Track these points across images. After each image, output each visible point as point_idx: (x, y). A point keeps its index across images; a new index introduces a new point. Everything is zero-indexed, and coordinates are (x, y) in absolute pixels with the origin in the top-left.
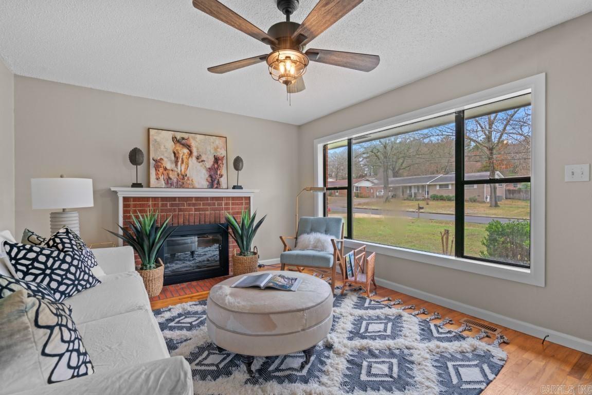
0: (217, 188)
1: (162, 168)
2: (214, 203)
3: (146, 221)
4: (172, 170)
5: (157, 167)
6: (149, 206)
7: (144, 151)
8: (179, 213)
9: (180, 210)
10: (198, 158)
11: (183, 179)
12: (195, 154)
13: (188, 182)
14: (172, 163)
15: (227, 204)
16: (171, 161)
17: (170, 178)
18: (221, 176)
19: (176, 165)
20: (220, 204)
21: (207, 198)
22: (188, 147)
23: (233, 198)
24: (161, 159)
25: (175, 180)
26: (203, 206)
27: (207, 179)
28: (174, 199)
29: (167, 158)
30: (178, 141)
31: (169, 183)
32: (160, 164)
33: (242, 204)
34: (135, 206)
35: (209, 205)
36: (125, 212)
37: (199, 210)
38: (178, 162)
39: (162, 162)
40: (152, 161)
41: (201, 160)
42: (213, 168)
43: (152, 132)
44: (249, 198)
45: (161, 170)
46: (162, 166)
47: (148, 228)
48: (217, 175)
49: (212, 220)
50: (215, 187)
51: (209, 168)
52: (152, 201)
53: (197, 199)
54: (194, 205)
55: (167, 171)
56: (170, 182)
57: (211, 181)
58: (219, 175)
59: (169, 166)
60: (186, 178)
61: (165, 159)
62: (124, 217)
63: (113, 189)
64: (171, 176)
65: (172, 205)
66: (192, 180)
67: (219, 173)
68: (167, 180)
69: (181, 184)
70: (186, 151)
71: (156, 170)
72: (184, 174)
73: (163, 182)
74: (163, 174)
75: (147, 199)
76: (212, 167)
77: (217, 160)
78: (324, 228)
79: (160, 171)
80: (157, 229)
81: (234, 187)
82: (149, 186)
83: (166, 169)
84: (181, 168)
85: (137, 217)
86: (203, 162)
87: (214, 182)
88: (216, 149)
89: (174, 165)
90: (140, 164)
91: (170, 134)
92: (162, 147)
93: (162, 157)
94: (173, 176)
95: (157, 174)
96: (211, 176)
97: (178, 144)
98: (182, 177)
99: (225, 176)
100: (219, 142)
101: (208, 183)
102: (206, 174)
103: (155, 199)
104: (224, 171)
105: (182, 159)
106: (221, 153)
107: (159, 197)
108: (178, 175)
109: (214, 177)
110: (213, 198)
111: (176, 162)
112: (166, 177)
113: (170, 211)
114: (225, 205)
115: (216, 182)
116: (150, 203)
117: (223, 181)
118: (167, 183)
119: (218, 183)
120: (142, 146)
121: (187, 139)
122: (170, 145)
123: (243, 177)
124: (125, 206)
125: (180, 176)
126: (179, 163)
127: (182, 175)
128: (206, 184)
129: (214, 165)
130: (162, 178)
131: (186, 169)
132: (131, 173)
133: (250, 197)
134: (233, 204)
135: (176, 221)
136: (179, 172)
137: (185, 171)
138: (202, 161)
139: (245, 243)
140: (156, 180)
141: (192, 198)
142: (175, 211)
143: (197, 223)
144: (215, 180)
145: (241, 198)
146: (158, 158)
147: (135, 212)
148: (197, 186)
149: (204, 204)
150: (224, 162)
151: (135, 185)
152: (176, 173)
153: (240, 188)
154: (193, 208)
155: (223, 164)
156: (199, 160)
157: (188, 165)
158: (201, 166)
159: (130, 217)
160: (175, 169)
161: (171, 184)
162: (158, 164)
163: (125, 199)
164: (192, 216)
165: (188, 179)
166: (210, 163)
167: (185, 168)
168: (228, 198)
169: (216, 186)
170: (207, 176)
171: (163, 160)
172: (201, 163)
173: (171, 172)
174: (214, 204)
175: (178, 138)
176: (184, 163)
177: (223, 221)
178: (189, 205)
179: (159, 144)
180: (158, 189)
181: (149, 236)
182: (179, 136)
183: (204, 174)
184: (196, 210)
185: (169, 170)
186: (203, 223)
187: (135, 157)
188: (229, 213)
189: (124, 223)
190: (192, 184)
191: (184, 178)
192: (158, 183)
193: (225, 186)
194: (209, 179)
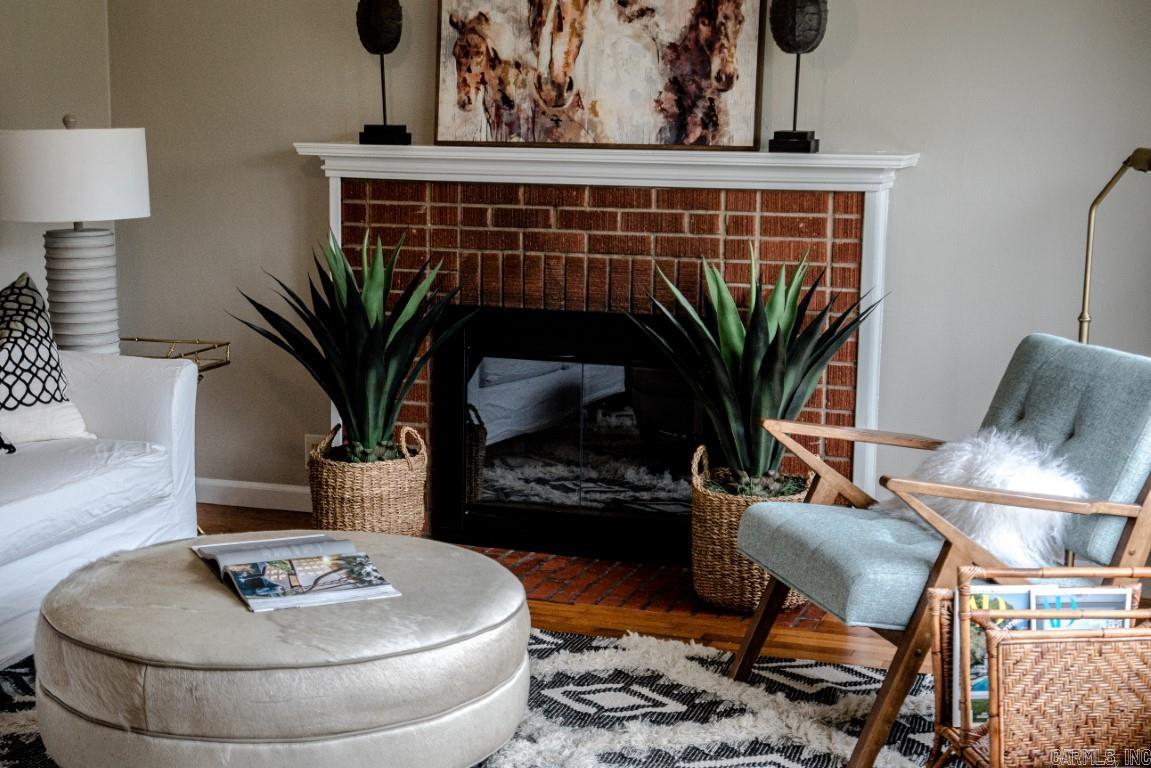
0: (702, 144)
1: (482, 59)
2: (677, 219)
4: (518, 65)
5: (464, 53)
6: (422, 219)
8: (528, 254)
9: (533, 242)
10: (623, 2)
11: (559, 101)
13: (578, 115)
14: (520, 31)
15: (739, 225)
16: (516, 21)
17: (508, 102)
18: (727, 82)
19: (535, 40)
20: (705, 225)
21: (642, 194)
23: (773, 198)
24: (482, 18)
25: (526, 107)
26: (627, 228)
27: (658, 102)
28: (508, 191)
29: (504, 12)
32: (474, 39)
33: (817, 227)
34: (379, 213)
35: (653, 223)
36: (349, 236)
37: (606, 245)
38: (542, 24)
39: (485, 29)
40: (447, 31)
41: (636, 8)
42: (690, 44)
45: (478, 65)
46: (483, 49)
48: (707, 76)
50: (692, 139)
51: (673, 46)
52: (433, 199)
53: (602, 194)
54: (586, 221)
55: (499, 71)
56: (506, 116)
57: (675, 110)
58: (718, 79)
59: (506, 41)
60: (569, 98)
61: (496, 18)
63: (305, 149)
64: (512, 90)
65: (502, 218)
66: (594, 110)
67: (716, 65)
68: (498, 108)
69: (549, 124)
71: (459, 65)
72: (560, 78)
73: (482, 117)
74: (483, 82)
75: (416, 188)
76: (684, 39)
79: (476, 69)
81: (777, 144)
83: (494, 61)
84: (554, 50)
86: (645, 20)
89: (525, 42)
90: (389, 48)
93: (484, 11)
95: (463, 84)
96: (676, 85)
98: (554, 94)
99: (745, 85)
101: (660, 120)
102: (655, 74)
103: (443, 189)
104: (741, 57)
105: (558, 7)
107: (455, 184)
108: (539, 87)
109: (692, 88)
110: (670, 195)
111: (536, 26)
112: (493, 94)
113: (495, 240)
114: (728, 232)
115: (699, 114)
116: (427, 205)
117: (736, 109)
118: (496, 123)
119: (711, 120)
124: (350, 213)
125: (547, 87)
126: (547, 30)
127: (553, 83)
128: (649, 123)
129: (693, 27)
130: (478, 99)
131: (572, 55)
133: (863, 194)
134: (769, 228)
135: (513, 286)
136: (544, 70)
137: (567, 65)
138: (642, 13)
140: (457, 110)
141: (580, 188)
142: (511, 241)
143: (599, 306)
144: (694, 105)
145: (816, 199)
146: (472, 14)
148: (613, 133)
149: (630, 222)
150: (748, 6)
151: (374, 135)
152: (531, 78)
154: (585, 234)
155: (740, 21)
156: (628, 11)
157: (578, 33)
158: (637, 37)
160: (530, 58)
161: (510, 125)
162: (468, 37)
163: (351, 187)
165: (578, 103)
166: (676, 19)
167: (567, 53)
169: (696, 133)
170: (660, 84)
171: (487, 20)
172: (637, 24)
173: (512, 72)
174: (675, 223)
176: (567, 28)
178: (567, 220)
183: (650, 80)
184: (595, 244)
185: (507, 63)
186: (623, 306)
190: (593, 126)
191: (560, 95)
192: (466, 121)
193: (744, 136)
194: (669, 99)
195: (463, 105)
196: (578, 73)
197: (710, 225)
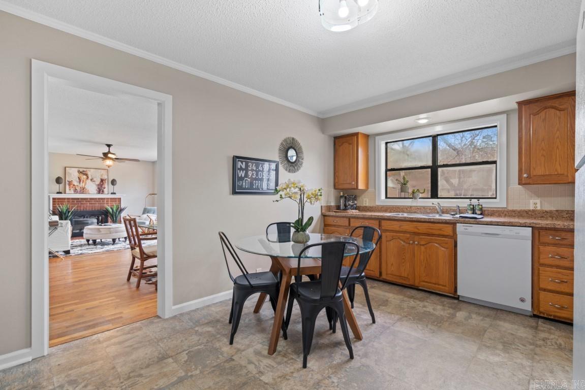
0: (102, 194)
2: (100, 201)
3: (64, 208)
4: (77, 186)
5: (69, 185)
6: (65, 202)
7: (63, 178)
9: (81, 204)
10: (91, 180)
12: (90, 178)
13: (86, 191)
15: (107, 201)
16: (77, 182)
17: (76, 189)
18: (105, 188)
21: (96, 199)
22: (86, 175)
23: (111, 199)
27: (96, 190)
28: (78, 199)
30: (81, 172)
31: (76, 191)
33: (116, 201)
34: (58, 202)
35: (98, 201)
36: (53, 204)
37: (91, 204)
39: (72, 182)
40: (67, 182)
43: (67, 169)
44: (120, 199)
45: (72, 186)
46: (72, 184)
47: (65, 211)
48: (102, 187)
49: (99, 208)
53: (91, 199)
54: (89, 201)
59: (76, 183)
60: (85, 189)
61: (74, 181)
62: (53, 207)
65: (77, 201)
66: (88, 190)
69: (82, 192)
70: (85, 177)
73: (73, 191)
75: (64, 199)
76: (99, 184)
77: (102, 180)
78: (153, 212)
80: (69, 212)
81: (112, 193)
82: (65, 193)
83: (74, 185)
84: (82, 185)
85: (60, 207)
86: (94, 182)
87: (100, 190)
88: (102, 175)
90: (61, 183)
91: (77, 169)
92: (72, 175)
93: (72, 180)
94: (78, 189)
95: (69, 188)
96: (99, 188)
97: (81, 174)
99: (106, 188)
100: (103, 172)
103: (68, 199)
104: (106, 185)
105: (83, 180)
106: (105, 177)
107: (70, 198)
108: (81, 188)
110: (99, 199)
111: (80, 182)
112: (74, 189)
113: (76, 204)
116: (66, 200)
117: (106, 190)
119: (103, 191)
120: (62, 176)
121: (86, 171)
122: (77, 174)
123: (116, 188)
124: (53, 202)
126: (81, 183)
127: (83, 188)
128: (96, 192)
130: (72, 189)
132: (57, 187)
134: (111, 201)
135: (79, 208)
137: (84, 186)
139: (115, 219)
140: (69, 190)
141: (88, 198)
142: (79, 204)
143: (91, 209)
145: (115, 199)
146: (70, 181)
147: (58, 204)
148: (90, 193)
149: (94, 201)
150: (107, 181)
151: (58, 193)
152: (79, 187)
153: (115, 194)
154: (88, 203)
155: (105, 182)
157: (86, 184)
158: (93, 184)
159: (56, 207)
160: (79, 185)
162: (70, 183)
163: (53, 199)
164: (88, 207)
166: (98, 182)
168: (108, 199)
170: (96, 188)
175: (81, 171)
176: (84, 182)
177: (105, 209)
178: (86, 201)
179: (71, 174)
180: (70, 194)
181: (65, 213)
182: (81, 170)
186: (94, 210)
187: (58, 181)
188: (109, 206)
189: (53, 209)
190: (88, 192)
192: (70, 192)
193: (107, 193)
194: (98, 190)
195: (70, 190)
196: (86, 187)
197: (104, 201)
